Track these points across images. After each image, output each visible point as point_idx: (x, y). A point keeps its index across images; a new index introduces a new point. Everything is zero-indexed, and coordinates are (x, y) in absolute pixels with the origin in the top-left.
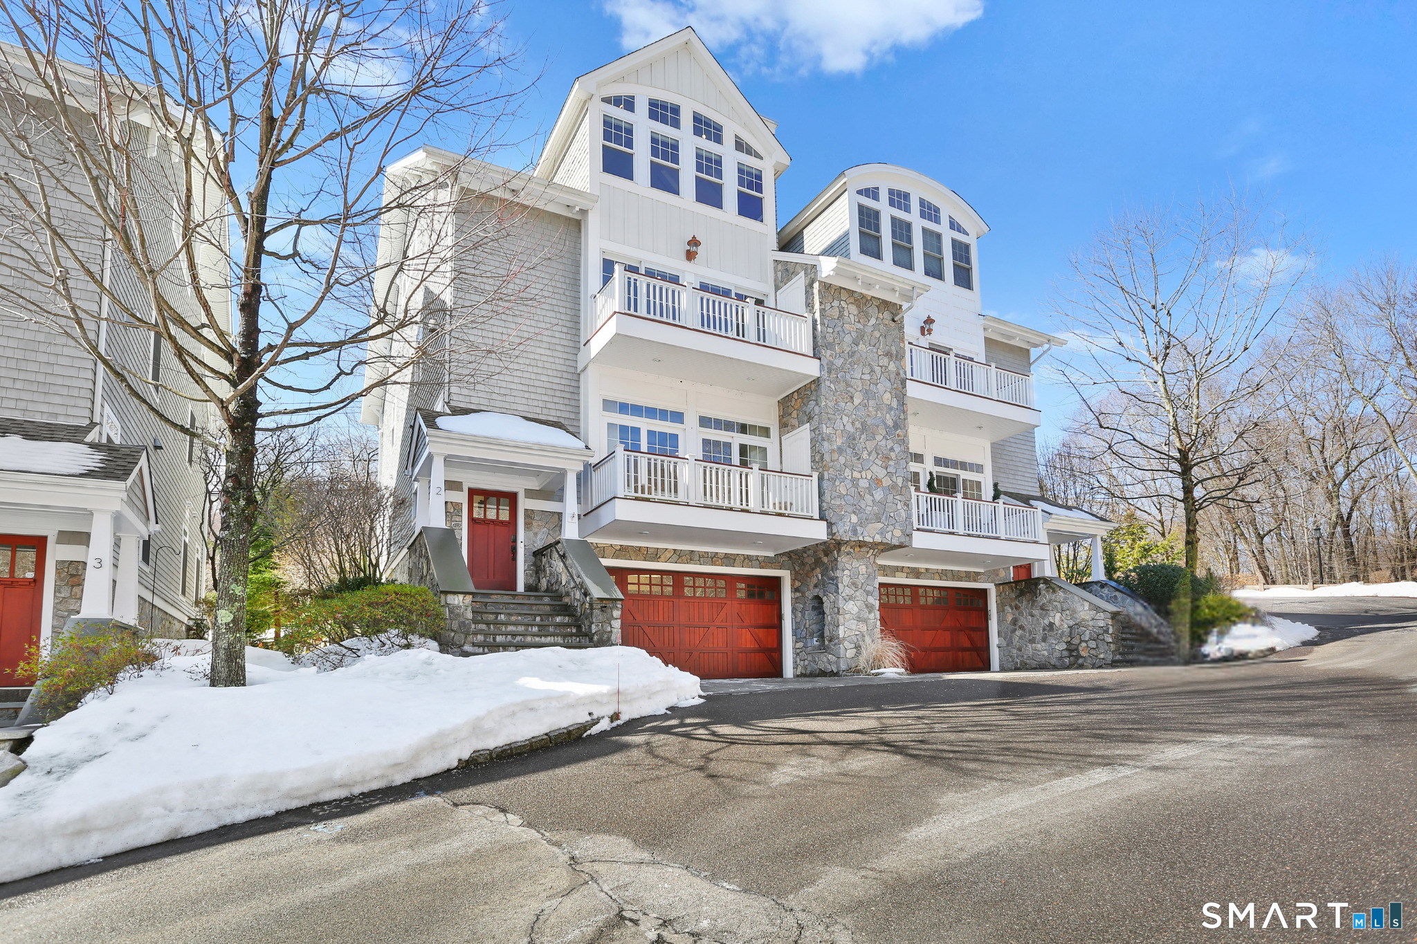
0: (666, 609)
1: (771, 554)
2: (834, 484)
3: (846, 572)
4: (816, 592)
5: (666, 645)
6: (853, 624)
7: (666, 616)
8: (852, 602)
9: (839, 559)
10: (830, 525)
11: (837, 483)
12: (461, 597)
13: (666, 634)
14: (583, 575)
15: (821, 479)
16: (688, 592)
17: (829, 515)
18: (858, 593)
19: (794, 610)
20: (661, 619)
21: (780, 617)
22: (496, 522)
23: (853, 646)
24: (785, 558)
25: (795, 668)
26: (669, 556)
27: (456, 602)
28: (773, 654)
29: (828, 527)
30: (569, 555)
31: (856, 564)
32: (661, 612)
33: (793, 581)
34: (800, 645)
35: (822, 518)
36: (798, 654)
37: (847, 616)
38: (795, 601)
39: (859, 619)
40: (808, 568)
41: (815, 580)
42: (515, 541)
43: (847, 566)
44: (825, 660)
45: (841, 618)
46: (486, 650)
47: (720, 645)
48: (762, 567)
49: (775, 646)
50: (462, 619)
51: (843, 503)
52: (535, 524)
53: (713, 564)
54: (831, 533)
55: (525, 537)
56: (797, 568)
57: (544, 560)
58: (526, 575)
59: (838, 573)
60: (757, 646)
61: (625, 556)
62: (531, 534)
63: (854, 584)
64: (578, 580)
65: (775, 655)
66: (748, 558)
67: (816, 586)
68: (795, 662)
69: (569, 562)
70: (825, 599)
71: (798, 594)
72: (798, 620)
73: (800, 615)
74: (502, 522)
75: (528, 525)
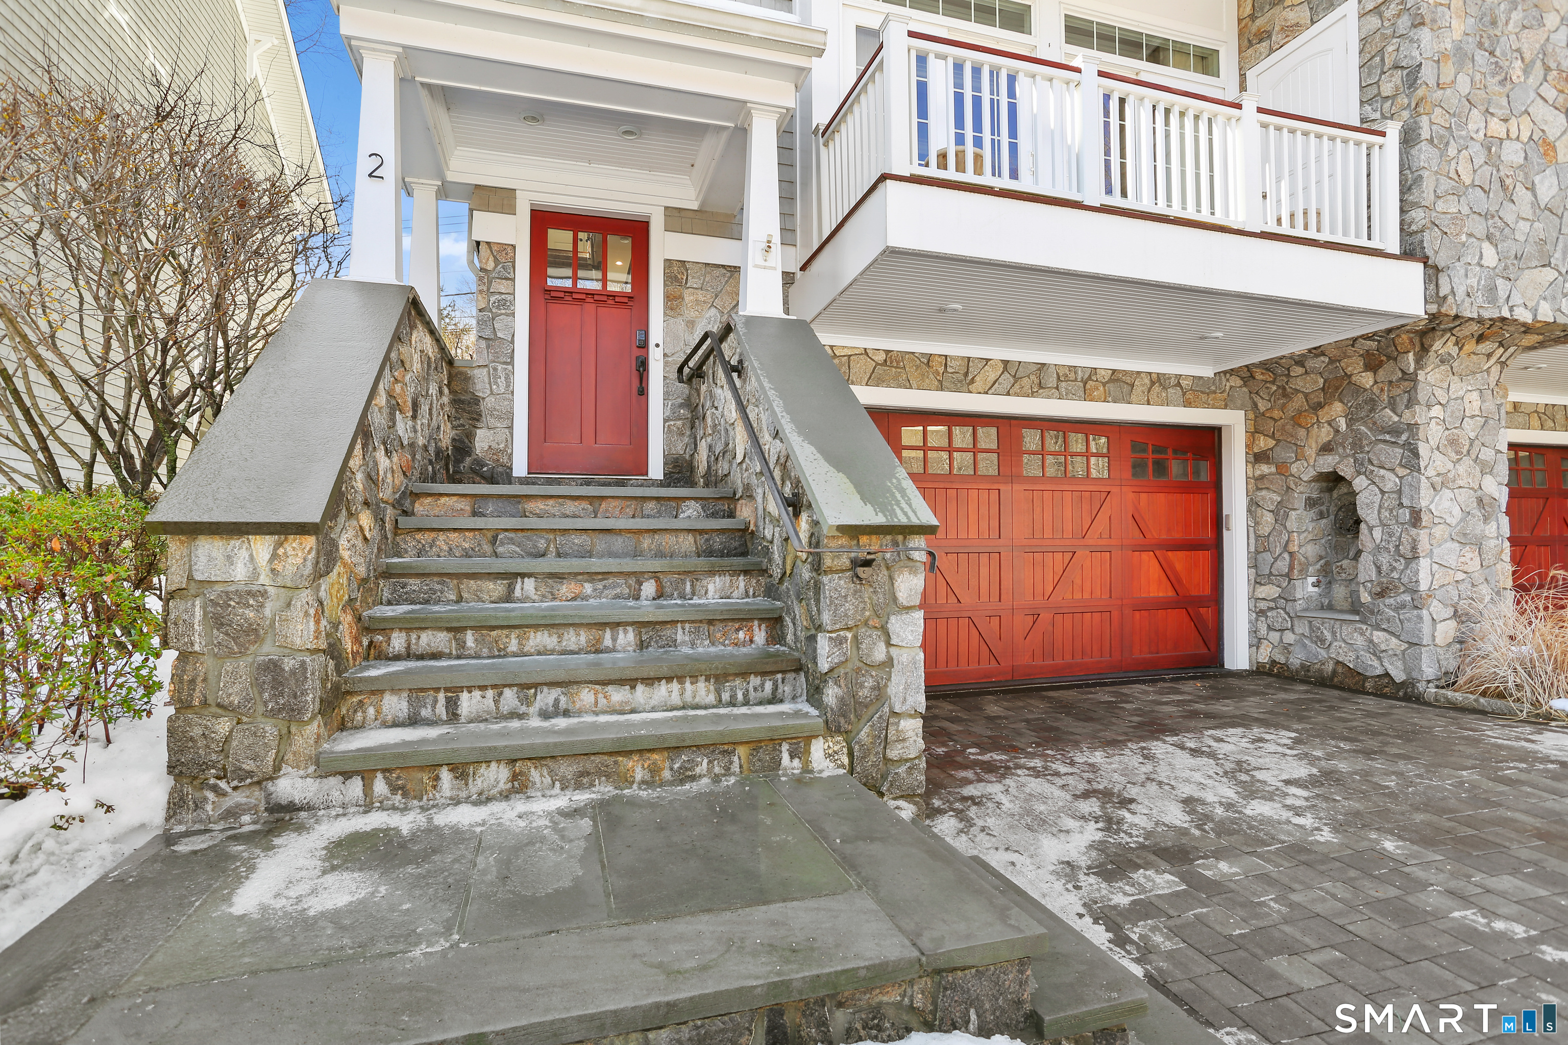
0: (984, 510)
1: (1207, 372)
2: (1443, 153)
3: (1436, 411)
4: (1327, 463)
5: (985, 598)
6: (1449, 553)
7: (984, 525)
8: (1447, 494)
9: (1421, 375)
10: (1433, 272)
11: (1452, 151)
12: (262, 546)
13: (984, 571)
14: (788, 428)
15: (1408, 139)
16: (1031, 467)
17: (1431, 242)
18: (1461, 469)
19: (1253, 505)
20: (973, 534)
21: (1218, 522)
22: (604, 298)
23: (1450, 612)
24: (1236, 382)
25: (1256, 642)
26: (992, 377)
27: (240, 572)
28: (1202, 611)
29: (1428, 280)
30: (753, 364)
31: (1458, 388)
32: (973, 517)
33: (1253, 433)
34: (1269, 591)
35: (1409, 253)
36: (1261, 613)
37: (1438, 531)
38: (1257, 483)
39: (1465, 539)
40: (1298, 402)
41: (1324, 434)
42: (644, 345)
43: (1439, 393)
44: (1360, 641)
45: (1423, 535)
46: (380, 786)
47: (1097, 593)
48: (1188, 404)
49: (1208, 591)
50: (267, 650)
51: (1465, 210)
52: (688, 297)
53: (1087, 396)
54: (1434, 296)
55: (667, 332)
56: (1262, 406)
57: (704, 388)
58: (668, 431)
59: (1419, 415)
60: (1171, 593)
61: (896, 378)
62: (679, 325)
63: (1453, 442)
64: (773, 448)
65: (1207, 613)
66: (1159, 380)
67: (1326, 449)
68: (1254, 632)
69: (751, 386)
70: (1359, 483)
71: (1265, 469)
72: (1265, 530)
73: (1269, 518)
74: (613, 296)
75: (672, 302)
